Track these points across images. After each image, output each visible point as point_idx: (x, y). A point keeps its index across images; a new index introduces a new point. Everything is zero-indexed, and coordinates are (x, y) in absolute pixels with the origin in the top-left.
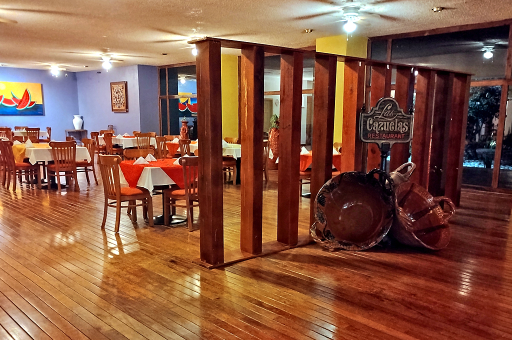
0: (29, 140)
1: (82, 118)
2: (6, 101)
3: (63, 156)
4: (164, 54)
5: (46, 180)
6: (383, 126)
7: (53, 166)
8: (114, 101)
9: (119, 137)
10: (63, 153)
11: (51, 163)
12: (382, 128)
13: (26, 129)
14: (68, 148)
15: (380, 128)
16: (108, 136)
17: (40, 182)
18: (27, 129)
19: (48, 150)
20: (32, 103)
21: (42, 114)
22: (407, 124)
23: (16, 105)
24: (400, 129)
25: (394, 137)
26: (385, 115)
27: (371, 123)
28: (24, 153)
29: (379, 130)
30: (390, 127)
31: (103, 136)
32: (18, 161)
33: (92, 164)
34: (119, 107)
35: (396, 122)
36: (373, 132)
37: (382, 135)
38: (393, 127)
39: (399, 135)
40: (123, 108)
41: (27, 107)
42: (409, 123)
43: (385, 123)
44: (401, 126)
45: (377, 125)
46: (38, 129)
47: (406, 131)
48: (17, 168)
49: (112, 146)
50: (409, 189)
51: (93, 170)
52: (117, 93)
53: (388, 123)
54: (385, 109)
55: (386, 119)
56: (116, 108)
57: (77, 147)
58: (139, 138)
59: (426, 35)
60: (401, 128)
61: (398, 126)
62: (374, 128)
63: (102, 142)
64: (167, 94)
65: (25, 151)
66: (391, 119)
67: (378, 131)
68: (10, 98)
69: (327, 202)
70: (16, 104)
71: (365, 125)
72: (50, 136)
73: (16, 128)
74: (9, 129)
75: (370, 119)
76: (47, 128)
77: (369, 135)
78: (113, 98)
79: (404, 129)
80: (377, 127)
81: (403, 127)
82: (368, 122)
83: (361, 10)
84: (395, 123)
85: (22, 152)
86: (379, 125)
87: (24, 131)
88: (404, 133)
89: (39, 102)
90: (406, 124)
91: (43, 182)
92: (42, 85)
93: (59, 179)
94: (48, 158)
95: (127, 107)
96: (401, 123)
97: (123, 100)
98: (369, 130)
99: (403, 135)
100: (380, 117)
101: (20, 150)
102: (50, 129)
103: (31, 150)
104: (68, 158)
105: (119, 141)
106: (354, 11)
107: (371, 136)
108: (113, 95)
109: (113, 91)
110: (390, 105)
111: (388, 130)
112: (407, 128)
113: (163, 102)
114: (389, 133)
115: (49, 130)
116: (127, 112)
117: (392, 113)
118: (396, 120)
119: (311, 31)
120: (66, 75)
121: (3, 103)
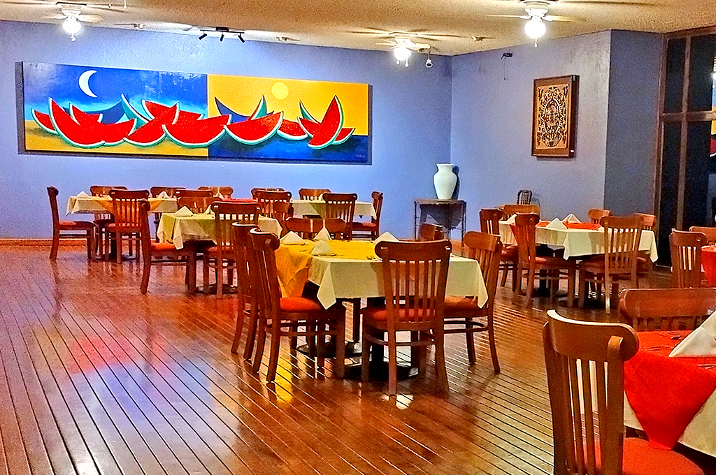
0: (324, 232)
2: (291, 128)
3: (412, 285)
5: (358, 348)
7: (380, 314)
8: (540, 128)
9: (555, 226)
10: (412, 278)
11: (375, 303)
13: (324, 198)
14: (426, 263)
16: (528, 223)
17: (341, 351)
18: (328, 196)
19: (372, 263)
20: (345, 132)
21: (365, 160)
23: (309, 137)
28: (305, 272)
31: (512, 220)
32: (288, 293)
33: (488, 310)
34: (551, 144)
40: (562, 145)
41: (333, 141)
46: (353, 198)
48: (283, 313)
49: (533, 251)
51: (490, 328)
52: (549, 105)
56: (543, 145)
57: (454, 259)
58: (610, 230)
63: (508, 239)
64: (684, 110)
65: (309, 264)
68: (296, 118)
70: (308, 134)
72: (378, 215)
73: (304, 193)
74: (287, 196)
76: (374, 194)
78: (538, 119)
85: (302, 266)
87: (320, 200)
89: (361, 131)
91: (350, 352)
92: (370, 88)
93: (393, 354)
94: (369, 290)
95: (572, 144)
97: (564, 125)
101: (296, 261)
102: (381, 198)
103: (325, 264)
104: (426, 291)
105: (556, 239)
108: (538, 113)
109: (538, 102)
113: (671, 130)
115: (378, 199)
116: (572, 156)
120: (429, 61)
121: (280, 132)
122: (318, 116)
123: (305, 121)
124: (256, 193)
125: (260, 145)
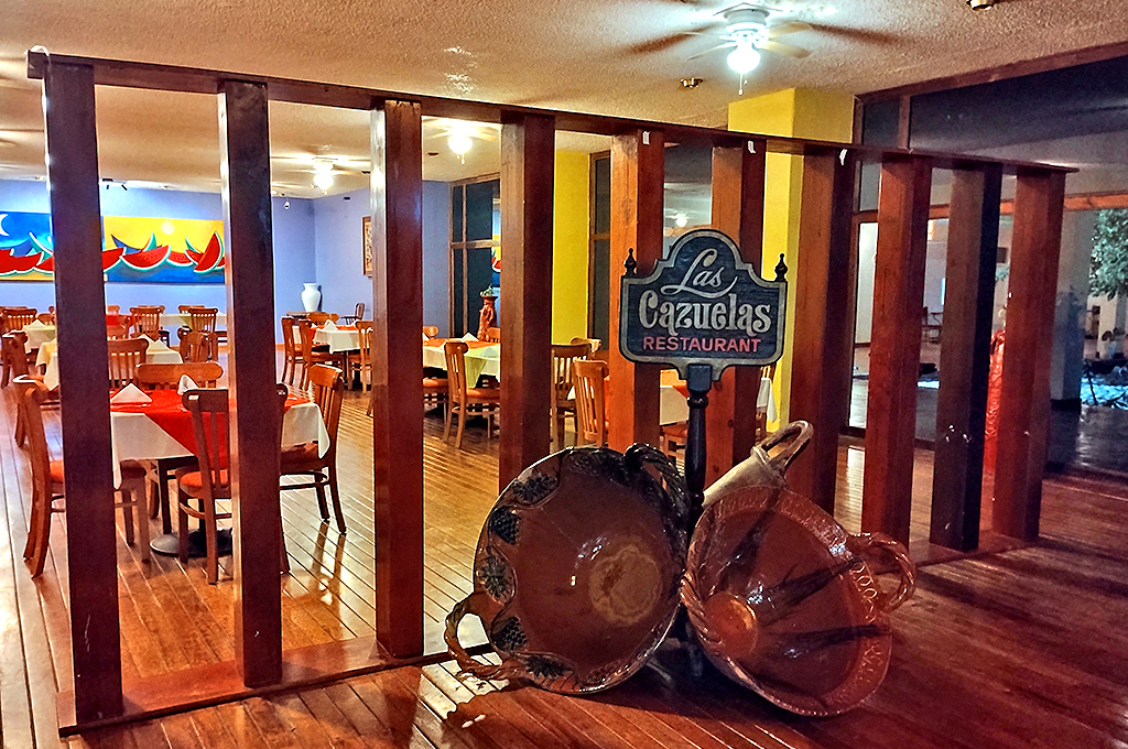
1: (319, 289)
2: (175, 256)
4: (431, 154)
6: (691, 315)
8: (368, 254)
9: (330, 328)
12: (688, 322)
13: (190, 312)
15: (682, 322)
16: (305, 326)
18: (194, 311)
22: (768, 308)
23: (194, 265)
24: (744, 323)
25: (725, 347)
26: (695, 283)
27: (653, 305)
29: (678, 325)
30: (714, 319)
35: (733, 303)
36: (660, 331)
37: (688, 342)
38: (722, 319)
39: (742, 342)
41: (215, 267)
42: (775, 307)
43: (697, 306)
44: (749, 316)
45: (671, 312)
46: (214, 311)
47: (766, 329)
49: (310, 348)
50: (763, 505)
53: (706, 307)
54: (695, 264)
55: (700, 293)
56: (369, 268)
59: (992, 80)
60: (749, 322)
61: (738, 316)
62: (662, 323)
64: (464, 240)
66: (714, 295)
67: (676, 330)
68: (182, 249)
69: (523, 531)
70: (193, 262)
71: (634, 312)
75: (650, 296)
77: (647, 341)
79: (757, 324)
80: (671, 319)
81: (755, 318)
82: (643, 302)
83: (773, 15)
84: (728, 306)
86: (677, 313)
88: (758, 335)
90: (763, 310)
96: (749, 307)
98: (646, 325)
99: (755, 341)
100: (681, 287)
105: (326, 338)
106: (752, 18)
107: (654, 345)
109: (366, 235)
110: (712, 253)
111: (705, 325)
112: (767, 321)
114: (710, 334)
117: (717, 276)
118: (733, 297)
119: (697, 82)
120: (287, 204)
121: (168, 261)
122: (202, 247)
123: (190, 251)
124: (134, 310)
125: (148, 271)
